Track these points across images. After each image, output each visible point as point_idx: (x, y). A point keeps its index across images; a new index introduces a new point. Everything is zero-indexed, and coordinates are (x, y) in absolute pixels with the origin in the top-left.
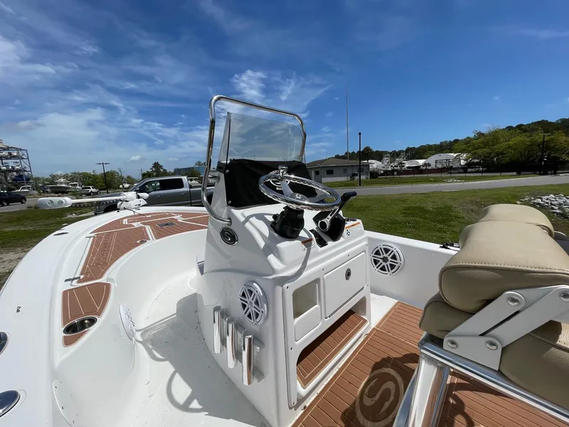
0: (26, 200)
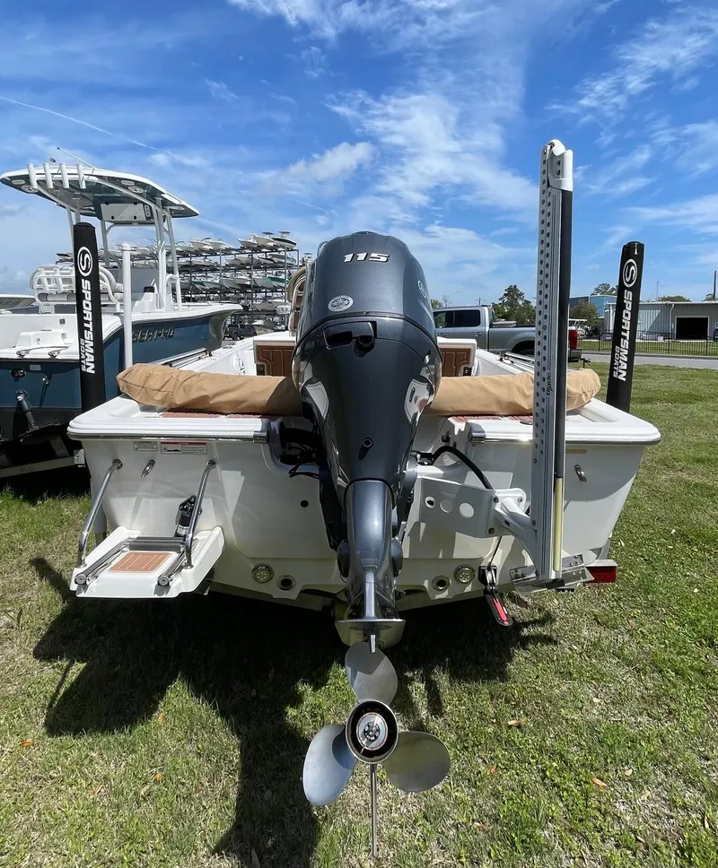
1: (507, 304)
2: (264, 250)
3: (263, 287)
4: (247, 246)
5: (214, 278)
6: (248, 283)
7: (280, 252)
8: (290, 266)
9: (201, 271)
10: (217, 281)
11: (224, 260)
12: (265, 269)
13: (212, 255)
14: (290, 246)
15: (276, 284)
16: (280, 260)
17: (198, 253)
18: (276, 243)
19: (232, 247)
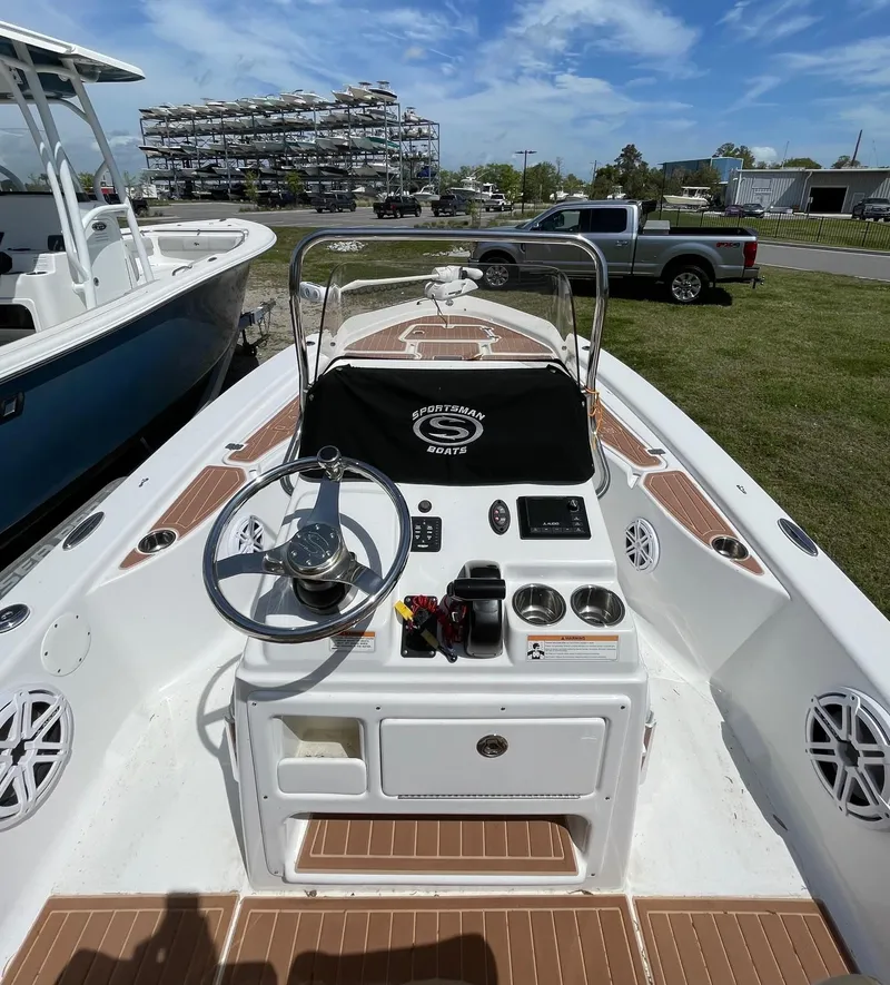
0: (420, 211)
1: (623, 166)
2: (361, 104)
3: (362, 149)
4: (342, 100)
5: (310, 139)
6: (346, 144)
7: (379, 106)
8: (391, 124)
9: (295, 130)
10: (313, 142)
11: (319, 117)
12: (365, 126)
13: (305, 111)
14: (390, 99)
15: (376, 145)
16: (380, 116)
17: (290, 108)
18: (375, 95)
19: (326, 101)
